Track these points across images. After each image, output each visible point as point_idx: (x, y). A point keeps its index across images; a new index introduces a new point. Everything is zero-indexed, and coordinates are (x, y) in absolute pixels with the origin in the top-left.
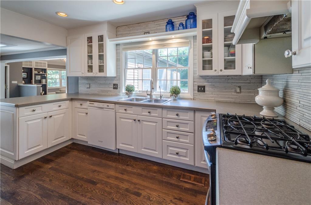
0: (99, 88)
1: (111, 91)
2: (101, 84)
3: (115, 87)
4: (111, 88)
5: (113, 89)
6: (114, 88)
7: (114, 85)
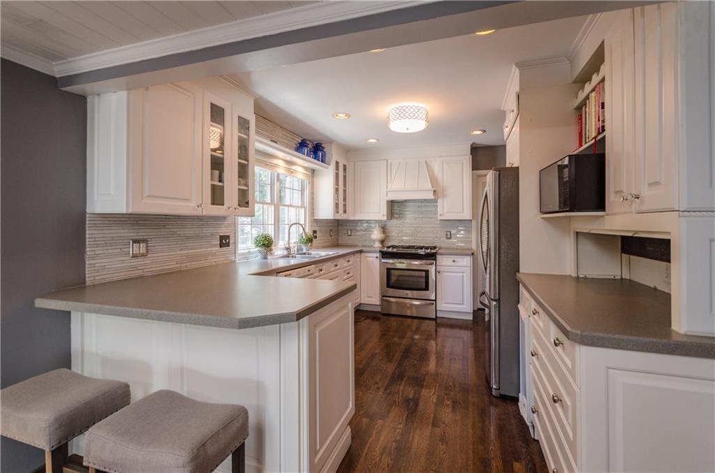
0: (181, 250)
1: (214, 254)
2: (188, 238)
3: (226, 241)
4: (215, 245)
5: (219, 248)
6: (222, 245)
7: (222, 238)
